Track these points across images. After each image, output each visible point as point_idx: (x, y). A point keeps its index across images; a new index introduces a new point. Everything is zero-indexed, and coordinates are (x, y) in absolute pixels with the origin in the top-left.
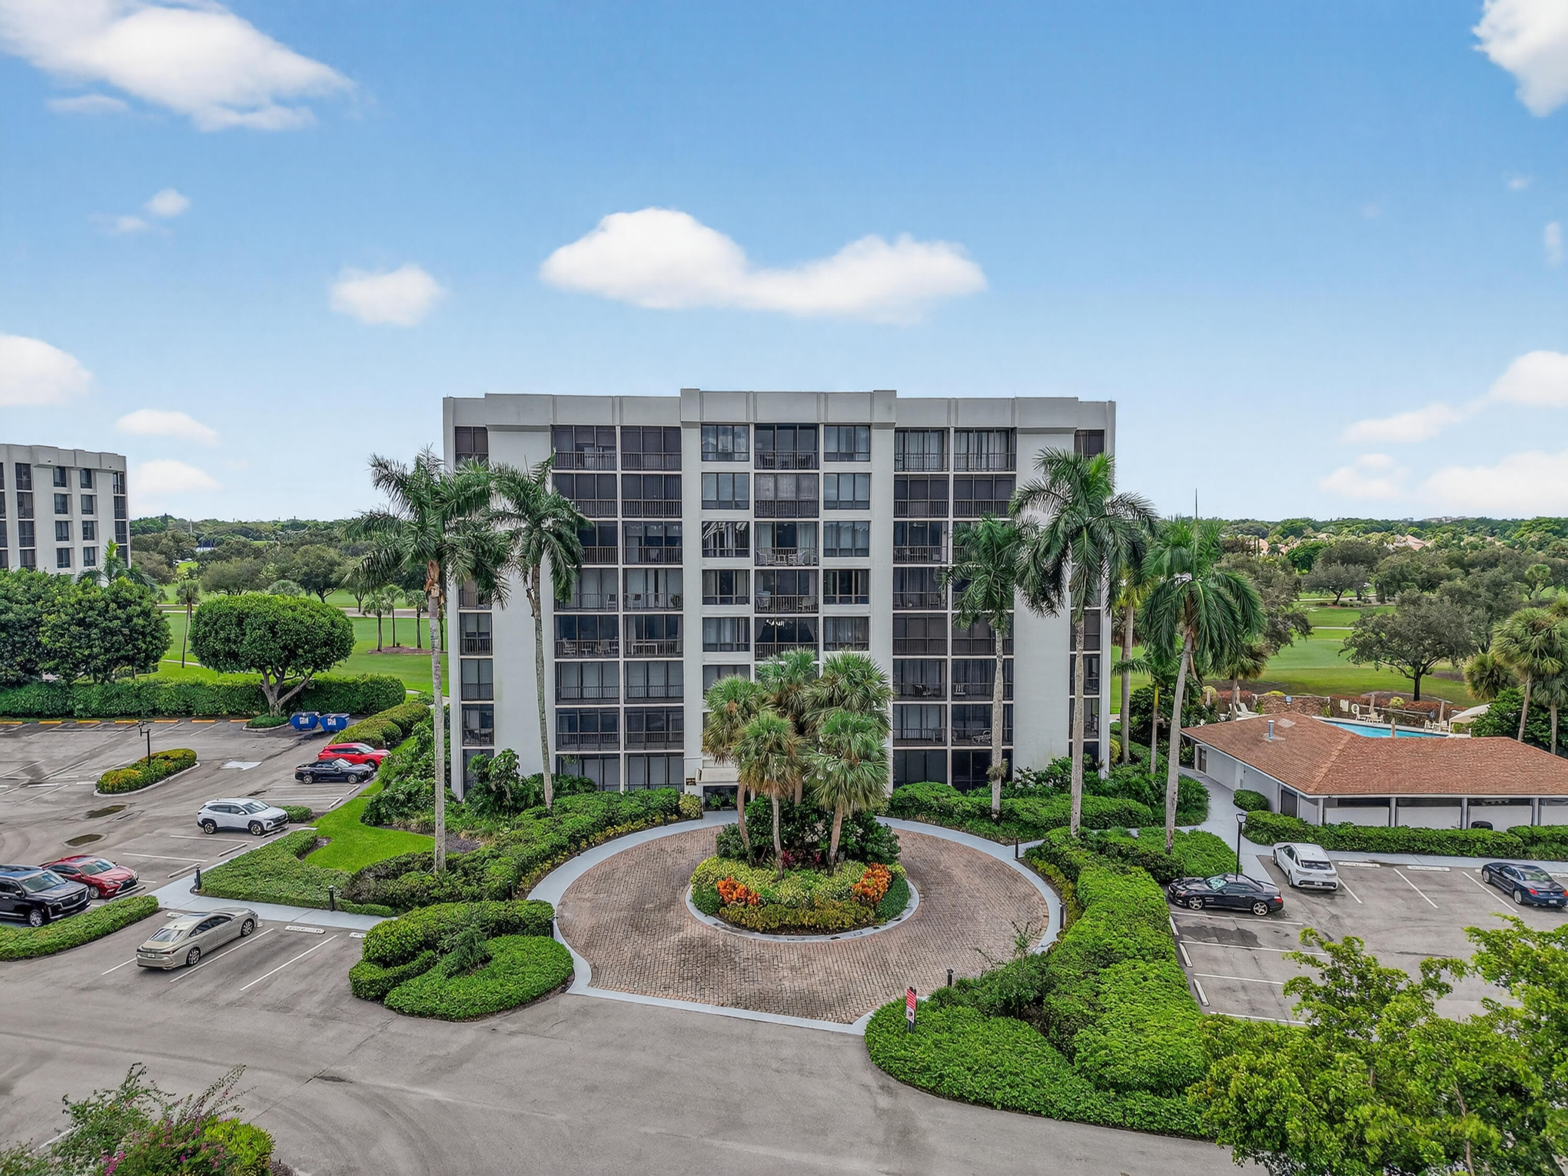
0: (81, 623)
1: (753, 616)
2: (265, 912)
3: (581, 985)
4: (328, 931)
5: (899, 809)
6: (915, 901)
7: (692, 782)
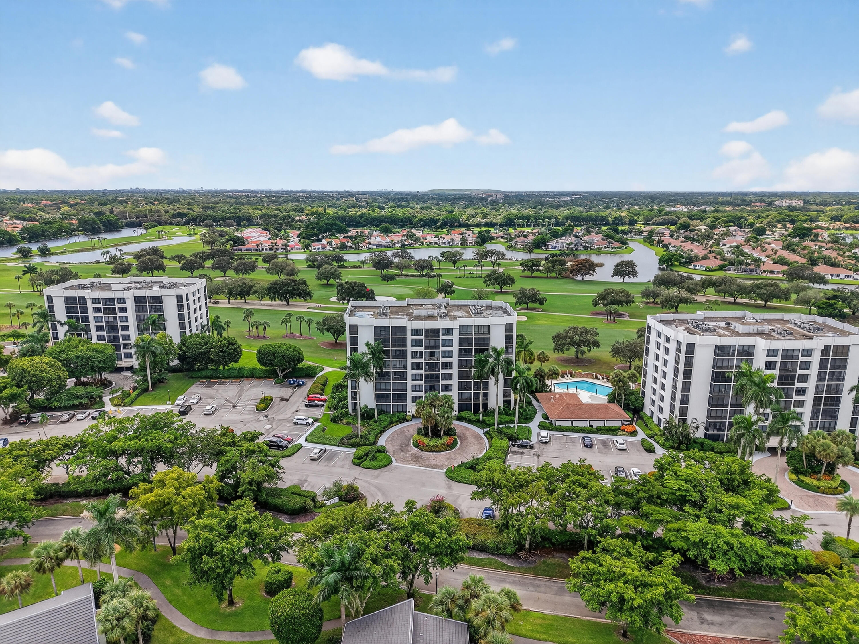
0: (222, 351)
1: (424, 373)
2: (328, 447)
3: (394, 463)
4: (342, 451)
5: (459, 419)
6: (458, 445)
7: (409, 412)
